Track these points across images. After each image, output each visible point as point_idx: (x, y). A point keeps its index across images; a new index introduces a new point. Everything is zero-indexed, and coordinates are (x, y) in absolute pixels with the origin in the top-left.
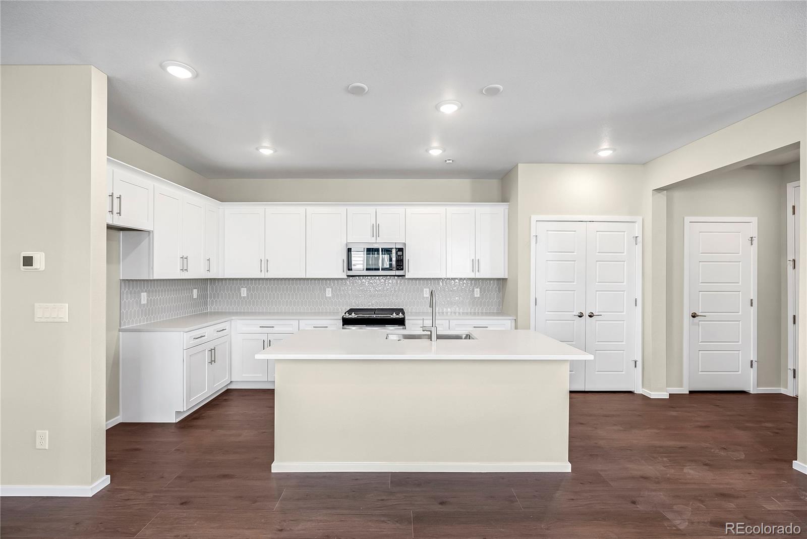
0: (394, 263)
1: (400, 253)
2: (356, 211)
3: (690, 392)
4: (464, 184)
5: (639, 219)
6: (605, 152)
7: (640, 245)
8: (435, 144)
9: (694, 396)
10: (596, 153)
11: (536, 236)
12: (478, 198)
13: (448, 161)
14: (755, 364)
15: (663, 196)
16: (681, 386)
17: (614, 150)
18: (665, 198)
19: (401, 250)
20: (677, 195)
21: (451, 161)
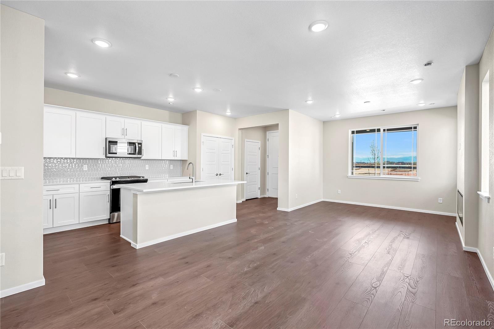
0: (137, 151)
1: (140, 146)
2: (111, 119)
3: (246, 200)
4: (166, 113)
5: (234, 139)
6: (229, 113)
7: (234, 148)
8: (171, 96)
9: (247, 201)
10: (225, 113)
11: (204, 142)
12: (173, 121)
13: (170, 104)
14: (260, 188)
15: (240, 131)
16: (244, 198)
17: (231, 113)
18: (241, 132)
19: (141, 144)
20: (243, 131)
21: (172, 104)
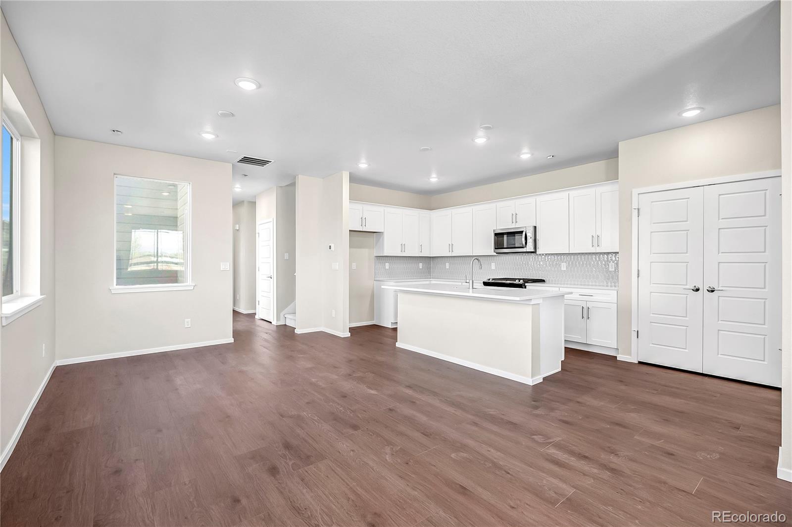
10: (680, 114)
11: (638, 209)
